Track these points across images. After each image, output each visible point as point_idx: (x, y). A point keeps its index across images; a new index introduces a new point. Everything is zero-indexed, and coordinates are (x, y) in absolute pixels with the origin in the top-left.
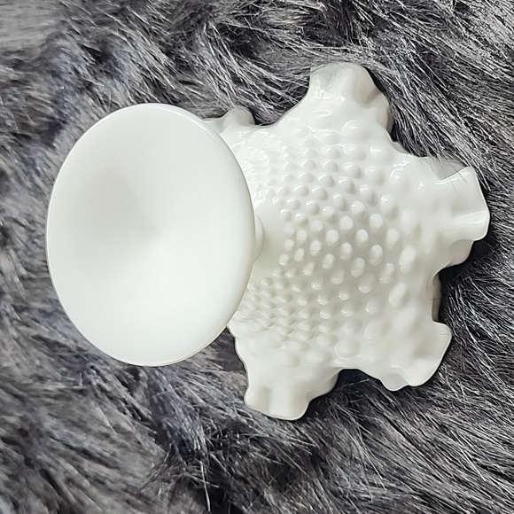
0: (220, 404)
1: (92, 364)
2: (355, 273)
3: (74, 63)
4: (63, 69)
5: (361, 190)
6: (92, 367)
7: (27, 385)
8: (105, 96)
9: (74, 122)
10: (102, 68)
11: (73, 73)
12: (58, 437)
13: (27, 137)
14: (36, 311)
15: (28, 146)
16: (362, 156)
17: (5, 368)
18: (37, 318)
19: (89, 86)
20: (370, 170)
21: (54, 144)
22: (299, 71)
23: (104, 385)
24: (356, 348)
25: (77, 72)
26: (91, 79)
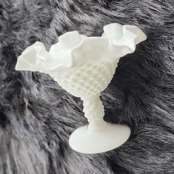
1: (64, 93)
4: (50, 1)
6: (64, 94)
7: (49, 104)
9: (54, 17)
12: (57, 119)
13: (44, 26)
14: (50, 81)
15: (44, 29)
17: (43, 100)
18: (51, 83)
19: (57, 5)
21: (50, 26)
23: (67, 100)
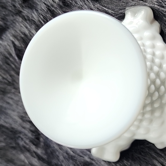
0: (81, 154)
2: (154, 98)
3: (13, 3)
4: (7, 5)
5: (156, 61)
8: (28, 17)
10: (26, 5)
11: (13, 6)
16: (153, 47)
19: (20, 12)
20: (158, 53)
21: (3, 37)
22: (121, 9)
24: (148, 131)
25: (14, 6)
26: (21, 10)
